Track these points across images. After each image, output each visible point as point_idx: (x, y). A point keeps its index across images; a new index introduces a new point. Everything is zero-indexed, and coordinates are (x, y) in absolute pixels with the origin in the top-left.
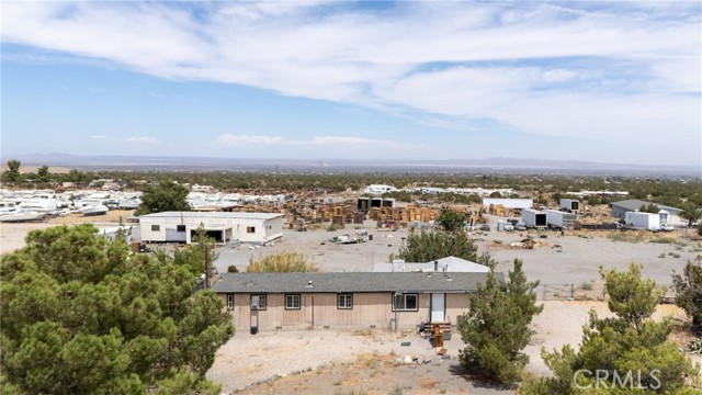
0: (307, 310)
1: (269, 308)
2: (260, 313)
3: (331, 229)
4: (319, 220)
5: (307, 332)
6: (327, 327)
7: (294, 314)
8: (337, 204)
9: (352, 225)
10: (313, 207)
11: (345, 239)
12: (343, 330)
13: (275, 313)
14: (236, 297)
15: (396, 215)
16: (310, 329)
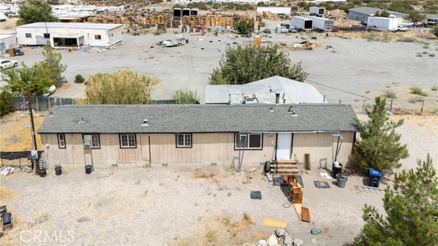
0: (143, 149)
1: (102, 147)
2: (93, 151)
3: (157, 34)
4: (148, 27)
5: (145, 170)
6: (165, 165)
8: (160, 13)
9: (172, 29)
10: (143, 15)
11: (168, 43)
12: (183, 168)
13: (109, 152)
14: (68, 137)
15: (201, 22)
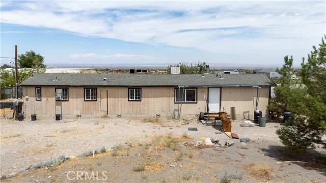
0: (102, 102)
1: (70, 99)
2: (63, 103)
5: (103, 120)
6: (119, 116)
7: (92, 104)
12: (133, 118)
14: (43, 90)
16: (106, 117)
